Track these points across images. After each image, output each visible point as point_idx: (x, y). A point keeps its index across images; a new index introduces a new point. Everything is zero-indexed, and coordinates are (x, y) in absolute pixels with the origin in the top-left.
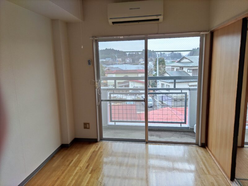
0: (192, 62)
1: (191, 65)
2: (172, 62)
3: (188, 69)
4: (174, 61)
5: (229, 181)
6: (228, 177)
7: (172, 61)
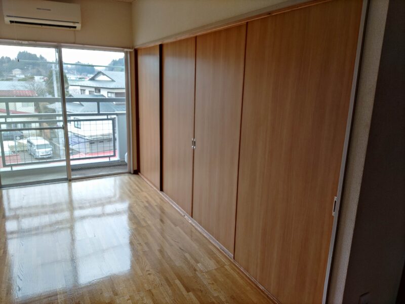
0: (113, 81)
1: (112, 85)
2: (80, 78)
3: (108, 92)
4: (83, 76)
5: (159, 192)
6: (158, 189)
7: (79, 76)
